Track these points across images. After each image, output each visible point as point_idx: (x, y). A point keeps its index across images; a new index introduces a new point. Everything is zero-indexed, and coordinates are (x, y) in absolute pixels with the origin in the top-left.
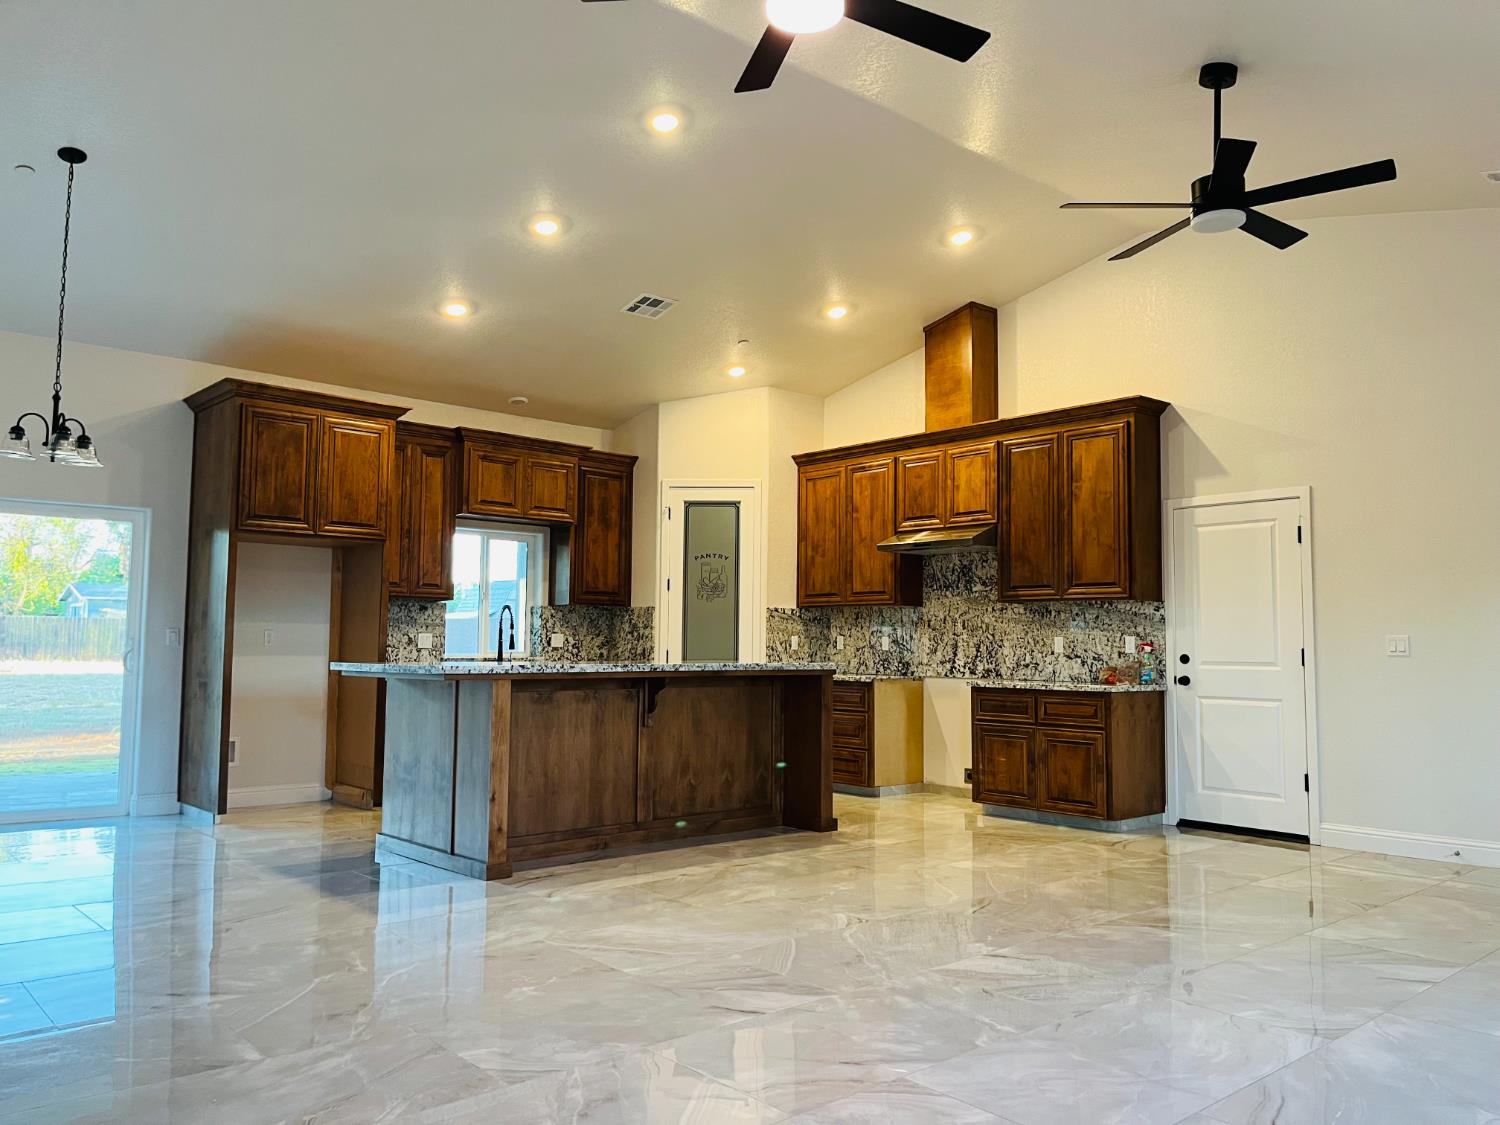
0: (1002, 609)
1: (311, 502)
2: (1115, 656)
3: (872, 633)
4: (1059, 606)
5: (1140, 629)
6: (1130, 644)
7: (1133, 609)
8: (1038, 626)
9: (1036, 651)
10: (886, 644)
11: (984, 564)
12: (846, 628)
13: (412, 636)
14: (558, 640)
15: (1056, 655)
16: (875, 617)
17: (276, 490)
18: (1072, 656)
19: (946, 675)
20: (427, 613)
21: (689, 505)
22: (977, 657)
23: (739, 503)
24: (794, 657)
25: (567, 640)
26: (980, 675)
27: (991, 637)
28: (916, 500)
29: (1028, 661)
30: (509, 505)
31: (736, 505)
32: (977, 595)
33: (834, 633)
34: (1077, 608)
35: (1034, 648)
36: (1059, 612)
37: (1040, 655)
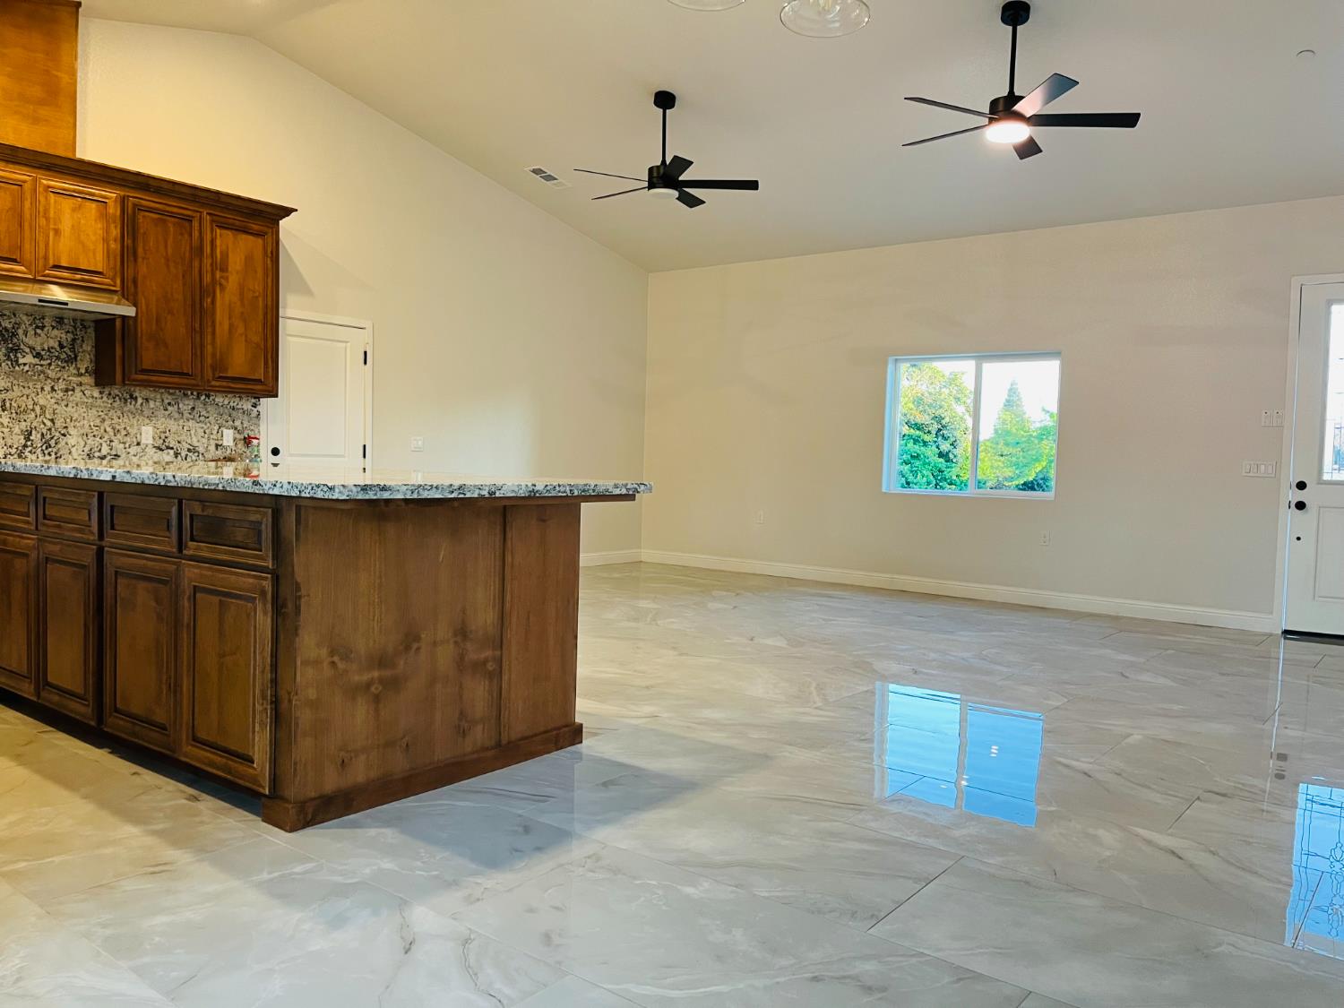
0: (67, 390)
2: (212, 448)
4: (146, 393)
5: (237, 423)
6: (228, 437)
7: (232, 404)
8: (119, 413)
9: (116, 441)
11: (39, 331)
15: (142, 446)
18: (164, 447)
27: (49, 424)
29: (104, 452)
32: (27, 368)
34: (169, 397)
35: (113, 438)
36: (146, 399)
37: (122, 446)
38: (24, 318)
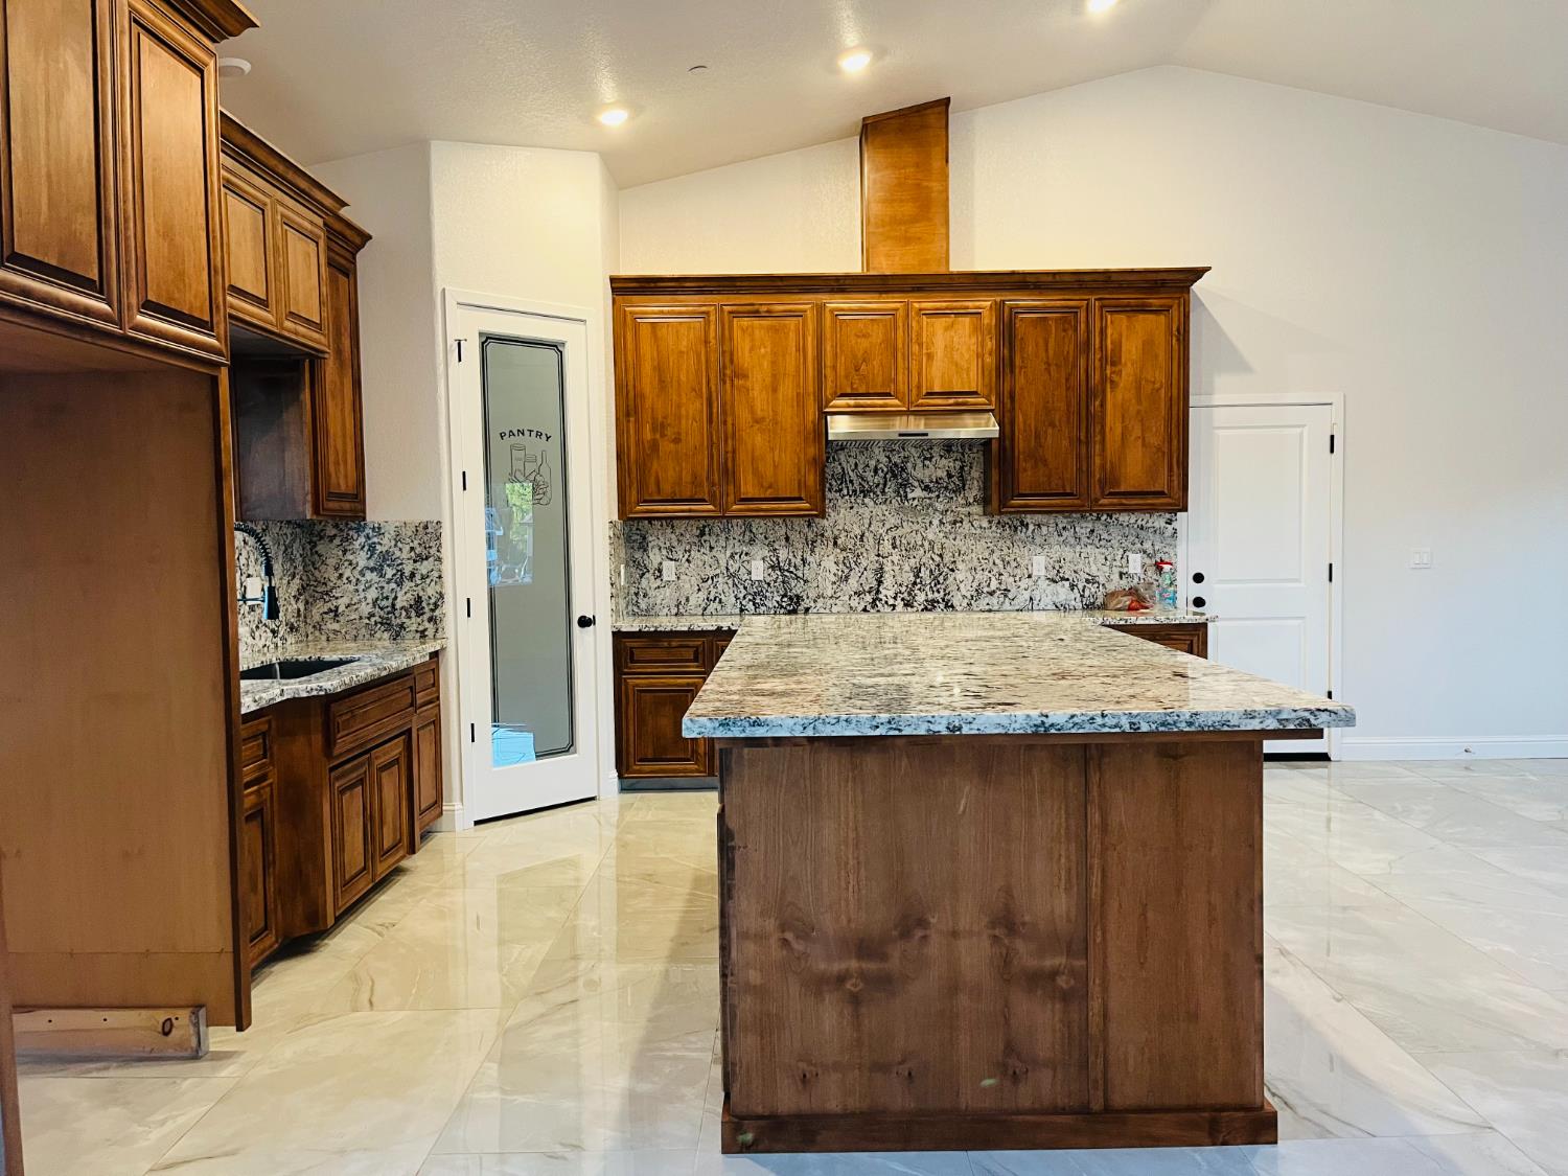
0: (955, 522)
2: (1116, 577)
3: (732, 556)
4: (1039, 518)
5: (1147, 546)
6: (1135, 563)
7: (1139, 522)
9: (1006, 575)
10: (758, 570)
11: (927, 462)
12: (679, 549)
16: (737, 531)
18: (1058, 579)
21: (487, 339)
22: (915, 583)
23: (563, 344)
27: (937, 559)
28: (857, 370)
29: (993, 587)
32: (916, 502)
33: (654, 557)
34: (1065, 521)
35: (1002, 571)
36: (1039, 526)
37: (1012, 579)
38: (913, 450)
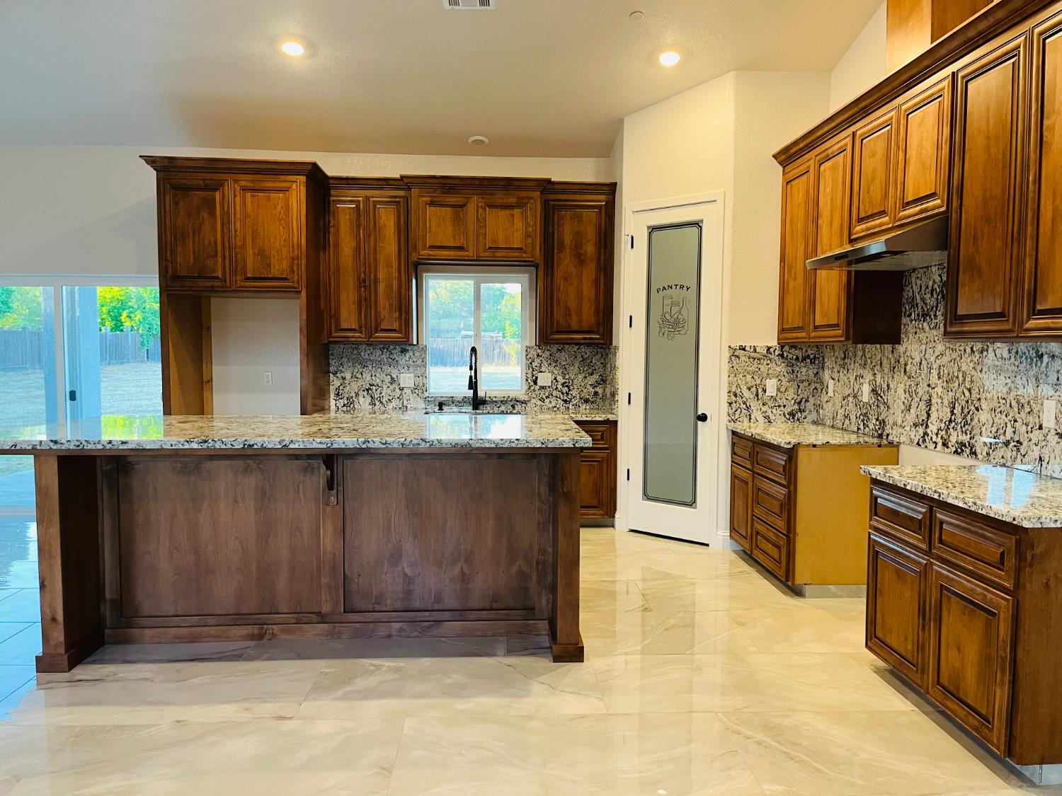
0: (982, 351)
1: (227, 261)
3: (856, 378)
8: (1025, 379)
9: (1020, 422)
10: (866, 393)
12: (836, 370)
13: (394, 376)
14: (545, 379)
15: (1045, 431)
16: (858, 357)
17: (194, 252)
19: (918, 444)
20: (408, 355)
21: (653, 229)
22: (950, 421)
23: (702, 221)
24: (771, 403)
25: (555, 379)
26: (954, 449)
28: (869, 191)
30: (461, 248)
31: (697, 224)
33: (826, 375)
